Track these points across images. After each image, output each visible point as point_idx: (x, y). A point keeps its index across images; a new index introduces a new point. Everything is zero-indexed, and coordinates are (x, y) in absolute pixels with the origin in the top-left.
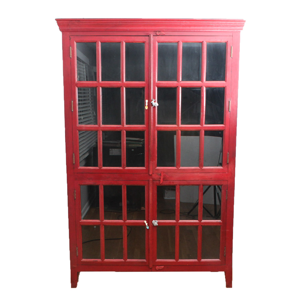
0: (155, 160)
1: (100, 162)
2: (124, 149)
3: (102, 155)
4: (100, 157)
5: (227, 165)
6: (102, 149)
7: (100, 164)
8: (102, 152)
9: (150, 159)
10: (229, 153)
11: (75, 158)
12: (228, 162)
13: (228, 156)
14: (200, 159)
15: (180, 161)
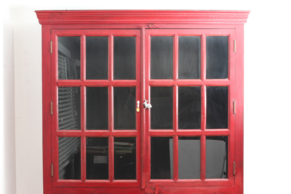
0: (148, 172)
1: (83, 174)
2: (111, 158)
3: (86, 165)
4: (83, 168)
5: (234, 176)
6: (85, 159)
7: (83, 176)
8: (85, 162)
9: (142, 171)
10: (235, 163)
11: (53, 169)
12: (234, 174)
13: (235, 166)
14: (201, 170)
15: (178, 173)
